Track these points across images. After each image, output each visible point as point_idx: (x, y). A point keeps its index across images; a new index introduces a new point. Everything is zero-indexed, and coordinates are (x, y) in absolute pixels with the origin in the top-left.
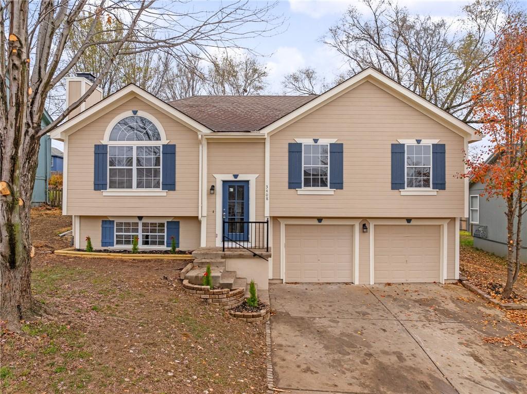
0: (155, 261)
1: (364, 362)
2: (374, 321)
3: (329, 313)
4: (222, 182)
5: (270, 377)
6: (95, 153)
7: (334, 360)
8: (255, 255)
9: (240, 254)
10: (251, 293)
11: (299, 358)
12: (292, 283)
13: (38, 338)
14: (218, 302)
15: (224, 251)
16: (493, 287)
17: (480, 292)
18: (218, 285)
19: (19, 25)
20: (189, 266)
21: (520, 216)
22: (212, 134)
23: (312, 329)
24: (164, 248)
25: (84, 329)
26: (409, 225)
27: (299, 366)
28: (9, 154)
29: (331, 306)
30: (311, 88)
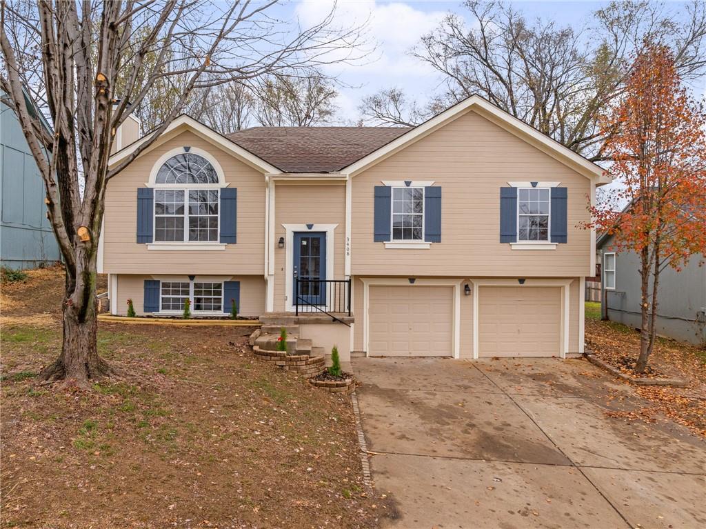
0: (214, 327)
1: (466, 432)
2: (478, 395)
3: (425, 386)
4: (293, 234)
5: (362, 441)
6: (138, 199)
7: (432, 429)
8: (335, 320)
9: (317, 319)
10: (334, 361)
11: (392, 427)
12: (378, 357)
13: (112, 396)
14: (295, 369)
15: (297, 315)
16: (625, 362)
17: (608, 366)
18: (293, 352)
19: (107, 64)
20: (257, 332)
21: (657, 274)
22: (282, 175)
23: (405, 401)
24: (221, 313)
25: (156, 390)
26: (522, 287)
27: (392, 434)
28: (91, 198)
29: (426, 379)
30: (397, 115)
